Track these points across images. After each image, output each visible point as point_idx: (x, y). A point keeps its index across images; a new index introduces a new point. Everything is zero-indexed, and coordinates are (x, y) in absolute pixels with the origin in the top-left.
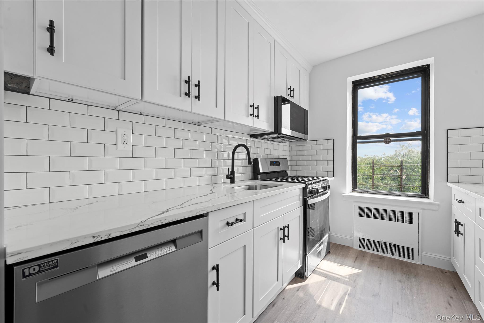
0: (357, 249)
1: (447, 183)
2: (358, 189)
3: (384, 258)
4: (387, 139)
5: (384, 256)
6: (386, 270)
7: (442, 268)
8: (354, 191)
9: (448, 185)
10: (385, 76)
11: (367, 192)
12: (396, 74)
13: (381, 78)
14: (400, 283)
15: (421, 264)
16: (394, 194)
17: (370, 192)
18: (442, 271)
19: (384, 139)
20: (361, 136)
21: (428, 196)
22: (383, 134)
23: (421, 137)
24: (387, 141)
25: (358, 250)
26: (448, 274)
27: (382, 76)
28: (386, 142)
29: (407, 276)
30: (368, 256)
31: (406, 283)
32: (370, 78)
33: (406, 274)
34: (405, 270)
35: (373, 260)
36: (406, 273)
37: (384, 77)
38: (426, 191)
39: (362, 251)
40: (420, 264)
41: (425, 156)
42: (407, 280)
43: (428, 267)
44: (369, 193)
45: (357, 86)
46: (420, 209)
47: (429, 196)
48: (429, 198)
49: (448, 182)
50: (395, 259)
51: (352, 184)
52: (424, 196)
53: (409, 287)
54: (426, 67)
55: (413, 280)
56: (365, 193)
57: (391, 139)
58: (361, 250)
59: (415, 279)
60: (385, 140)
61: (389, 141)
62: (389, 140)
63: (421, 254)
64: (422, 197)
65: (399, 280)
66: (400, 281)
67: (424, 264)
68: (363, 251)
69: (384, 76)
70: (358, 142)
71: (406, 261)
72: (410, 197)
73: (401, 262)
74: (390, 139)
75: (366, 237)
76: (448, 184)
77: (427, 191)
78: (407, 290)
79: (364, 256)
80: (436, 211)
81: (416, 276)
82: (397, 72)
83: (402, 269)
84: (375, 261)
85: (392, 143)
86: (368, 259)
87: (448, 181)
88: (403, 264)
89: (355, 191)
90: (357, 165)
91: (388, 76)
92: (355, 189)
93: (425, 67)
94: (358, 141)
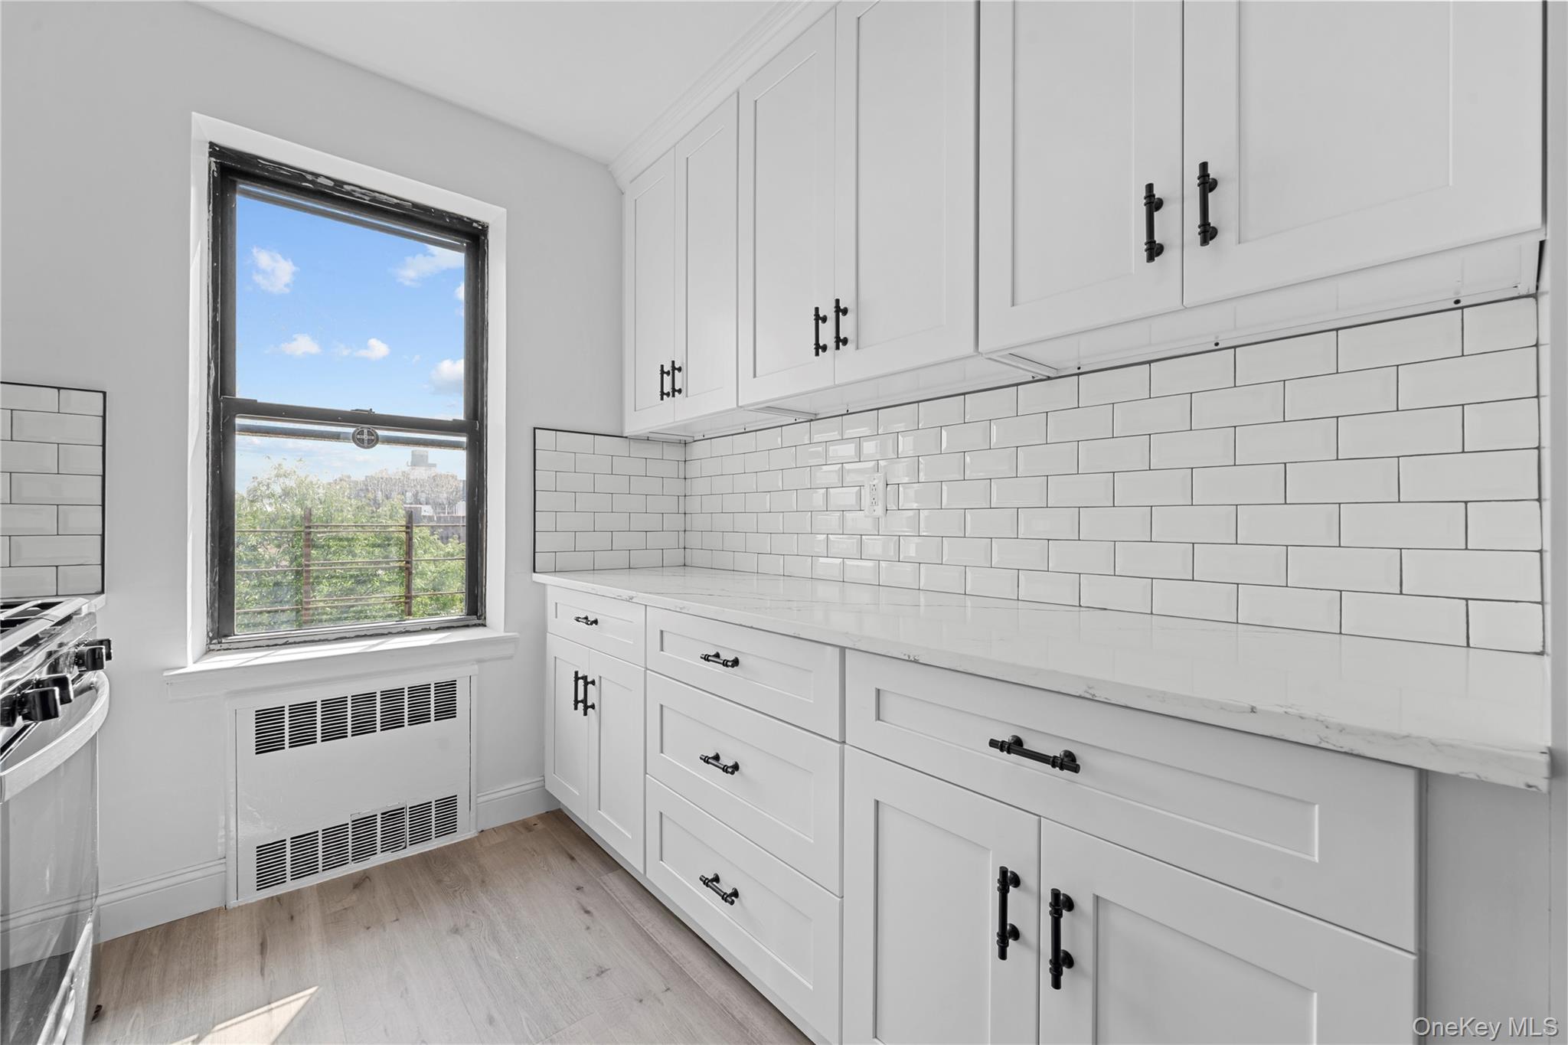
0: (246, 905)
1: (534, 574)
2: (240, 634)
3: (367, 877)
4: (365, 431)
5: (365, 871)
6: (397, 920)
7: (524, 817)
8: (218, 647)
9: (534, 579)
10: (360, 195)
11: (285, 640)
12: (396, 206)
13: (343, 193)
14: (459, 937)
15: (476, 835)
16: (386, 632)
17: (297, 640)
18: (526, 826)
19: (354, 429)
20: (256, 401)
21: (483, 617)
22: (349, 409)
23: (464, 439)
24: (365, 437)
25: (252, 904)
26: (540, 826)
27: (345, 186)
28: (360, 443)
29: (464, 897)
30: (308, 907)
31: (473, 925)
32: (300, 174)
33: (457, 894)
34: (449, 880)
35: (333, 910)
36: (456, 891)
37: (353, 196)
38: (479, 604)
39: (272, 897)
40: (473, 836)
41: (476, 499)
42: (471, 914)
43: (495, 831)
44: (295, 643)
45: (239, 180)
46: (473, 664)
47: (485, 618)
48: (485, 626)
49: (534, 572)
50: (402, 859)
51: (211, 615)
52: (474, 620)
53: (487, 933)
54: (480, 228)
55: (484, 899)
56: (276, 645)
57: (377, 431)
58: (267, 899)
59: (487, 891)
60: (358, 434)
61: (373, 438)
62: (370, 433)
63: (476, 801)
64: (467, 626)
65: (451, 931)
66: (456, 931)
67: (482, 831)
68: (277, 896)
69: (354, 191)
70: (239, 425)
71: (436, 847)
72: (436, 629)
73: (424, 857)
74: (376, 433)
75: (286, 831)
76: (537, 577)
77: (482, 604)
78: (489, 946)
79: (292, 918)
80: (510, 658)
81: (483, 882)
82: (398, 201)
83: (439, 882)
84: (345, 909)
85: (380, 447)
86: (312, 918)
87: (536, 570)
88: (435, 863)
89: (225, 646)
90: (236, 530)
91: (368, 198)
92: (226, 636)
93: (477, 228)
94: (239, 421)
